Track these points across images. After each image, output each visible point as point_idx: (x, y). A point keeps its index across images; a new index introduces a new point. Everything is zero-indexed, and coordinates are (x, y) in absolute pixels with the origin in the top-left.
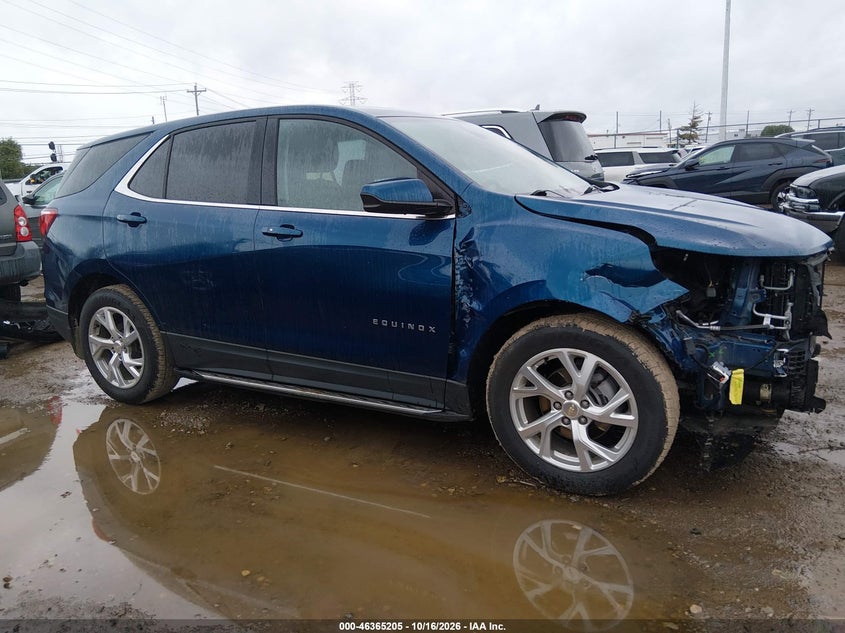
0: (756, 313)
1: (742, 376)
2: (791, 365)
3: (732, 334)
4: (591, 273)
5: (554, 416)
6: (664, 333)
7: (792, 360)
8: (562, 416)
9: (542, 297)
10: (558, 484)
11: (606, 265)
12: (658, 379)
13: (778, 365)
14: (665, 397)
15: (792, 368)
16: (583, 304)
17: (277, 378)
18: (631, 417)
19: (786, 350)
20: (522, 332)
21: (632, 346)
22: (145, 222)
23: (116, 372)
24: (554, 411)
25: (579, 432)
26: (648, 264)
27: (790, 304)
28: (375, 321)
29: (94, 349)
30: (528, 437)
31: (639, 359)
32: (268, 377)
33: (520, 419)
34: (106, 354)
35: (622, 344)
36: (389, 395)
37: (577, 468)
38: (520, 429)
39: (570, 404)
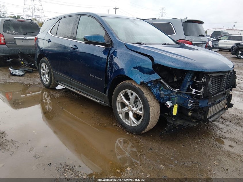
0: (191, 88)
1: (177, 107)
2: (193, 106)
3: (181, 93)
4: (135, 68)
5: (126, 109)
6: (154, 89)
7: (194, 104)
8: (127, 109)
9: (122, 74)
10: (125, 128)
11: (139, 66)
12: (149, 103)
13: (189, 105)
14: (150, 108)
15: (193, 107)
16: (130, 77)
17: (73, 87)
18: (142, 113)
19: (192, 101)
20: (120, 84)
21: (144, 92)
22: (51, 41)
23: (45, 79)
24: (126, 107)
25: (131, 115)
26: (151, 68)
27: (203, 87)
28: (90, 75)
29: (41, 73)
30: (120, 114)
31: (145, 96)
32: (71, 86)
33: (119, 108)
34: (44, 75)
35: (141, 91)
36: (93, 96)
37: (129, 125)
38: (118, 111)
39: (130, 106)
